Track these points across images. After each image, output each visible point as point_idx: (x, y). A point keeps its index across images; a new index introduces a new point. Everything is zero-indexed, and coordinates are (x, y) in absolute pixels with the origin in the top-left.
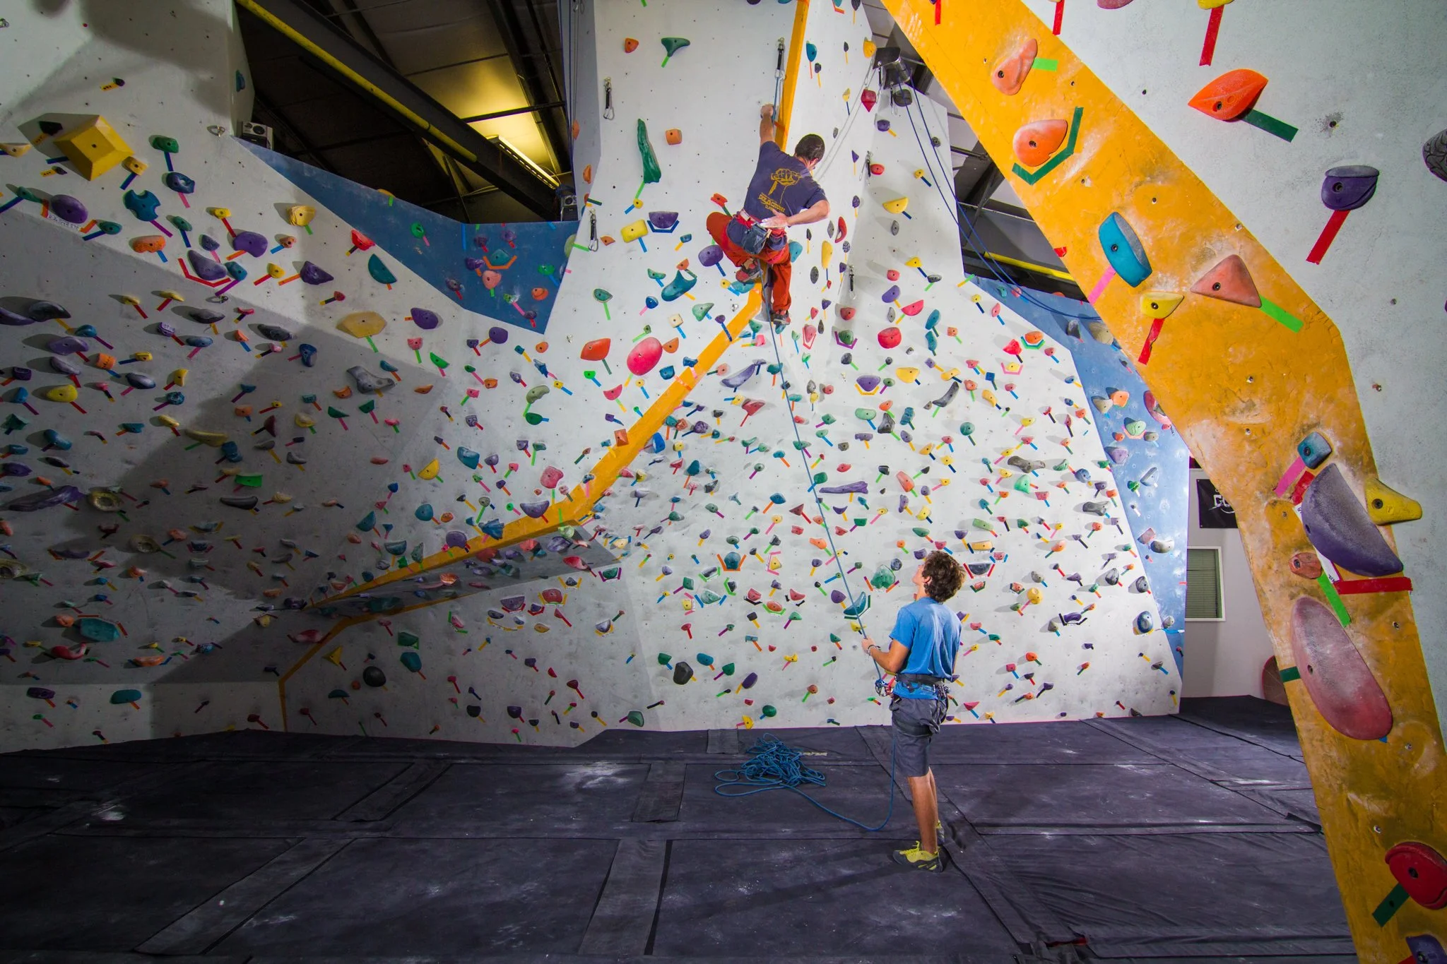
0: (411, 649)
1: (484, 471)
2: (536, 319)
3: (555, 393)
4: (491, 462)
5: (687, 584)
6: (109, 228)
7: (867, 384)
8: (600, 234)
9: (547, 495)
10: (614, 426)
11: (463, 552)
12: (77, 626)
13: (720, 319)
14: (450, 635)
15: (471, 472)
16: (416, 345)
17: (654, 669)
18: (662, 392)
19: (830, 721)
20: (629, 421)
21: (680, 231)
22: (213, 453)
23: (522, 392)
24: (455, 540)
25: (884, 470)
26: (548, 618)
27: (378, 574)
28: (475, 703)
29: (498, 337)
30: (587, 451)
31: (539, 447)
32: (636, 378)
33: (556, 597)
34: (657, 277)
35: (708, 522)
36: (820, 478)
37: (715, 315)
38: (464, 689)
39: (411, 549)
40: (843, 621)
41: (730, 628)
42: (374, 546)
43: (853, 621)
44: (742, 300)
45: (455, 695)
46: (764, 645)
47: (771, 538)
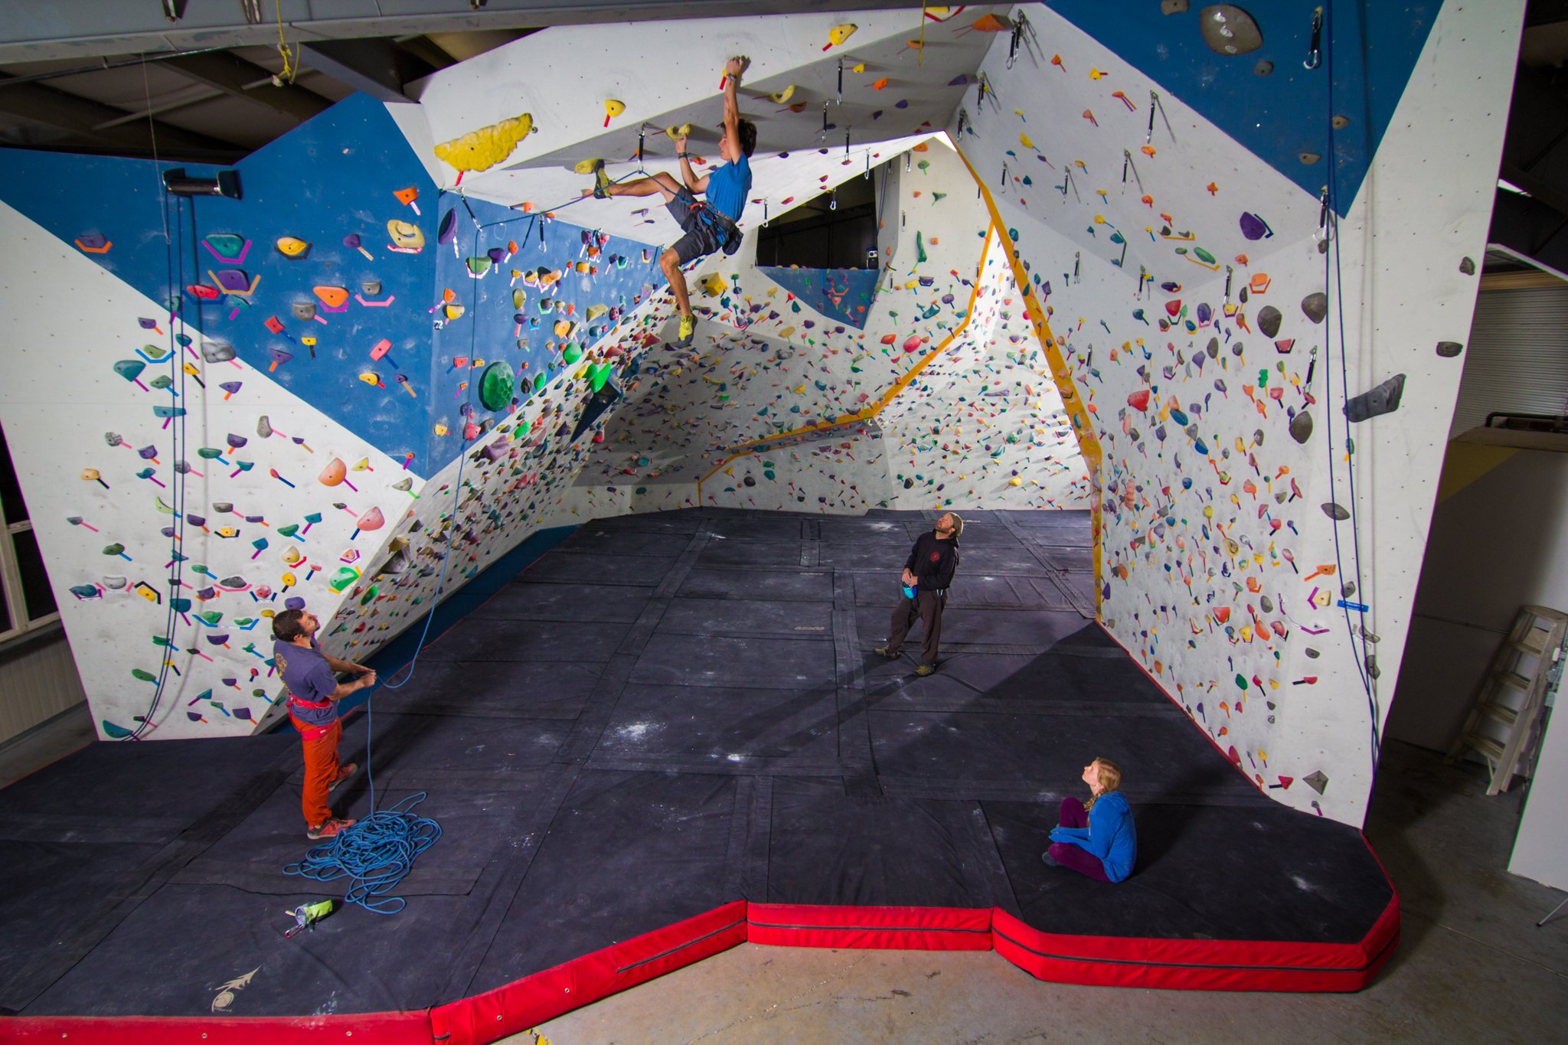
0: (770, 469)
1: (829, 393)
2: (859, 321)
3: (866, 359)
4: (833, 389)
5: (914, 441)
6: (715, 314)
7: (1014, 339)
8: (894, 285)
9: (860, 406)
10: (895, 376)
11: (814, 428)
12: (637, 461)
13: (950, 329)
14: (791, 463)
15: (822, 392)
16: (803, 337)
17: (895, 482)
18: (920, 361)
19: (978, 507)
20: (903, 373)
21: (934, 286)
22: (717, 388)
23: (850, 357)
24: (810, 423)
25: (1019, 384)
26: (843, 456)
27: (767, 436)
28: (802, 495)
29: (840, 330)
30: (881, 387)
31: (857, 383)
32: (907, 354)
33: (847, 446)
34: (921, 308)
35: (927, 411)
36: (985, 388)
37: (947, 327)
38: (797, 489)
39: (786, 425)
40: (990, 459)
41: (933, 462)
42: (766, 423)
43: (996, 460)
44: (962, 321)
45: (792, 491)
46: (949, 470)
47: (957, 419)
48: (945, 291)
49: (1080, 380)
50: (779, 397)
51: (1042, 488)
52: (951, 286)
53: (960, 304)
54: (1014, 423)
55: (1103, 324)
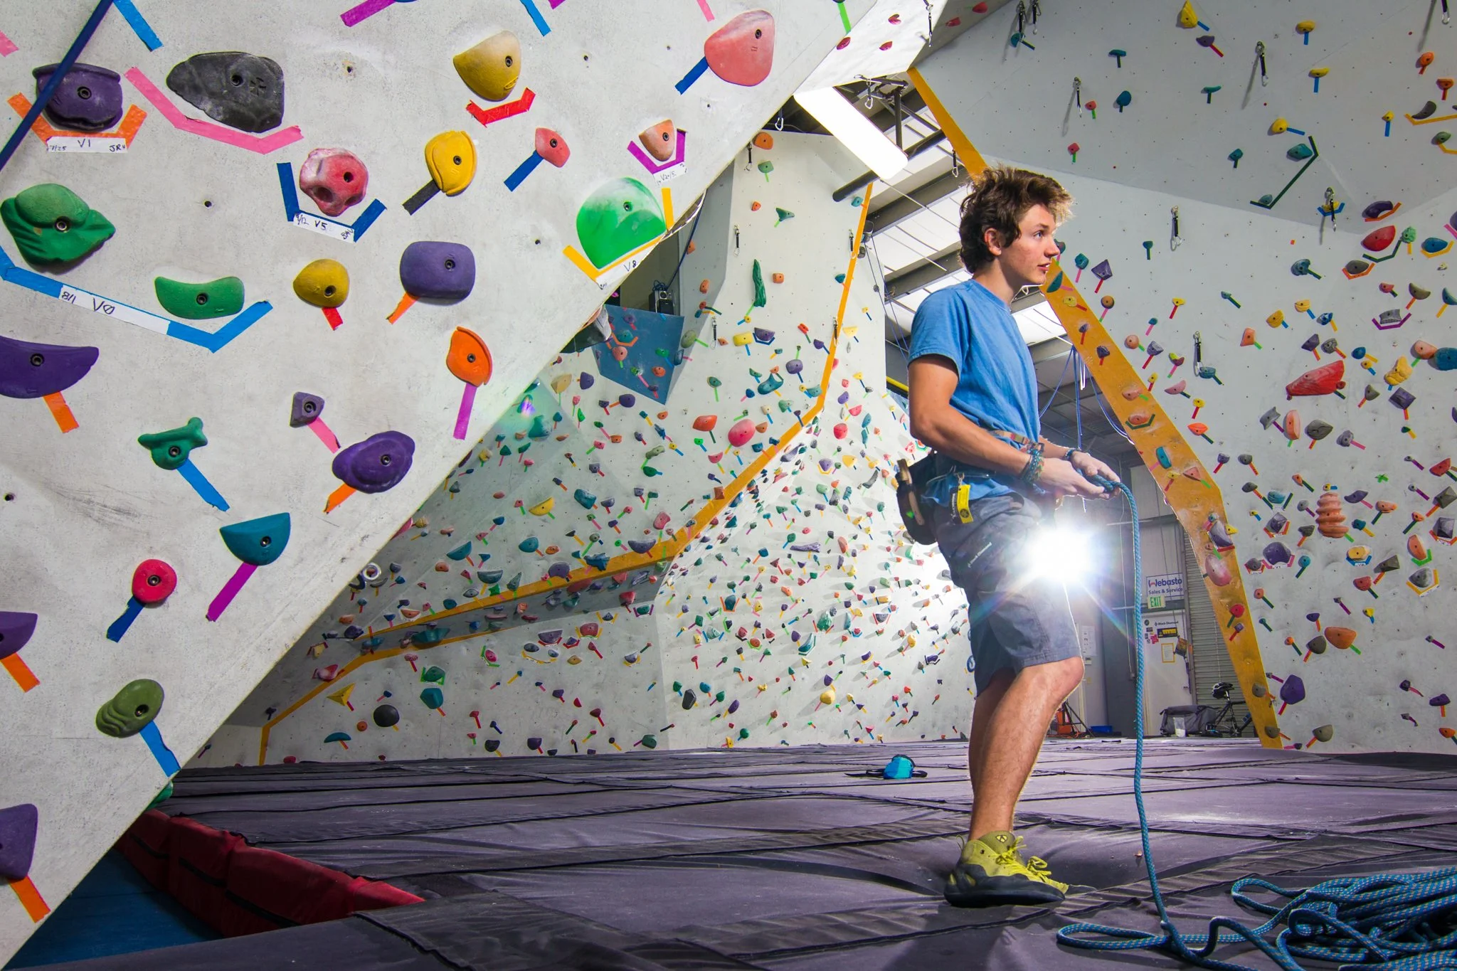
1: (599, 512)
2: (659, 391)
4: (607, 505)
5: (699, 622)
8: (717, 337)
9: (654, 536)
10: (714, 484)
11: (564, 581)
13: (797, 413)
14: (480, 670)
15: (586, 512)
16: (575, 401)
17: (670, 696)
18: (753, 461)
19: (783, 742)
20: (725, 480)
21: (775, 345)
23: (641, 449)
24: (557, 571)
25: (831, 535)
26: (582, 651)
27: (462, 602)
28: (495, 737)
29: (626, 401)
30: (691, 502)
31: (653, 495)
32: (733, 448)
33: (591, 631)
34: (756, 375)
35: (716, 569)
36: (791, 538)
37: (794, 410)
38: (485, 724)
39: (506, 578)
40: (797, 657)
41: (724, 660)
42: (466, 574)
43: (804, 657)
44: (813, 402)
45: (475, 730)
46: (746, 676)
47: (756, 585)
48: (789, 356)
49: (1171, 391)
50: (499, 521)
51: (860, 707)
52: (799, 348)
53: (811, 376)
54: (826, 597)
55: (1225, 296)
